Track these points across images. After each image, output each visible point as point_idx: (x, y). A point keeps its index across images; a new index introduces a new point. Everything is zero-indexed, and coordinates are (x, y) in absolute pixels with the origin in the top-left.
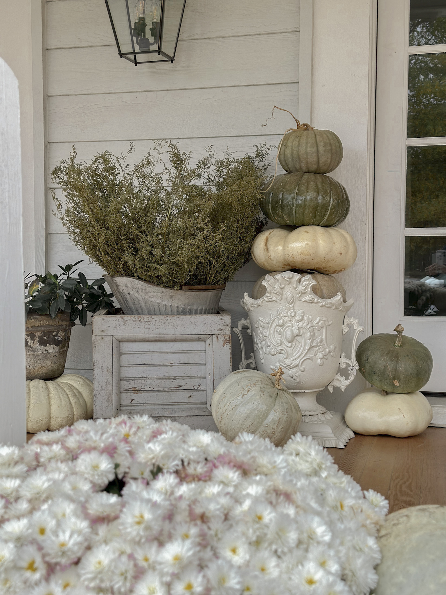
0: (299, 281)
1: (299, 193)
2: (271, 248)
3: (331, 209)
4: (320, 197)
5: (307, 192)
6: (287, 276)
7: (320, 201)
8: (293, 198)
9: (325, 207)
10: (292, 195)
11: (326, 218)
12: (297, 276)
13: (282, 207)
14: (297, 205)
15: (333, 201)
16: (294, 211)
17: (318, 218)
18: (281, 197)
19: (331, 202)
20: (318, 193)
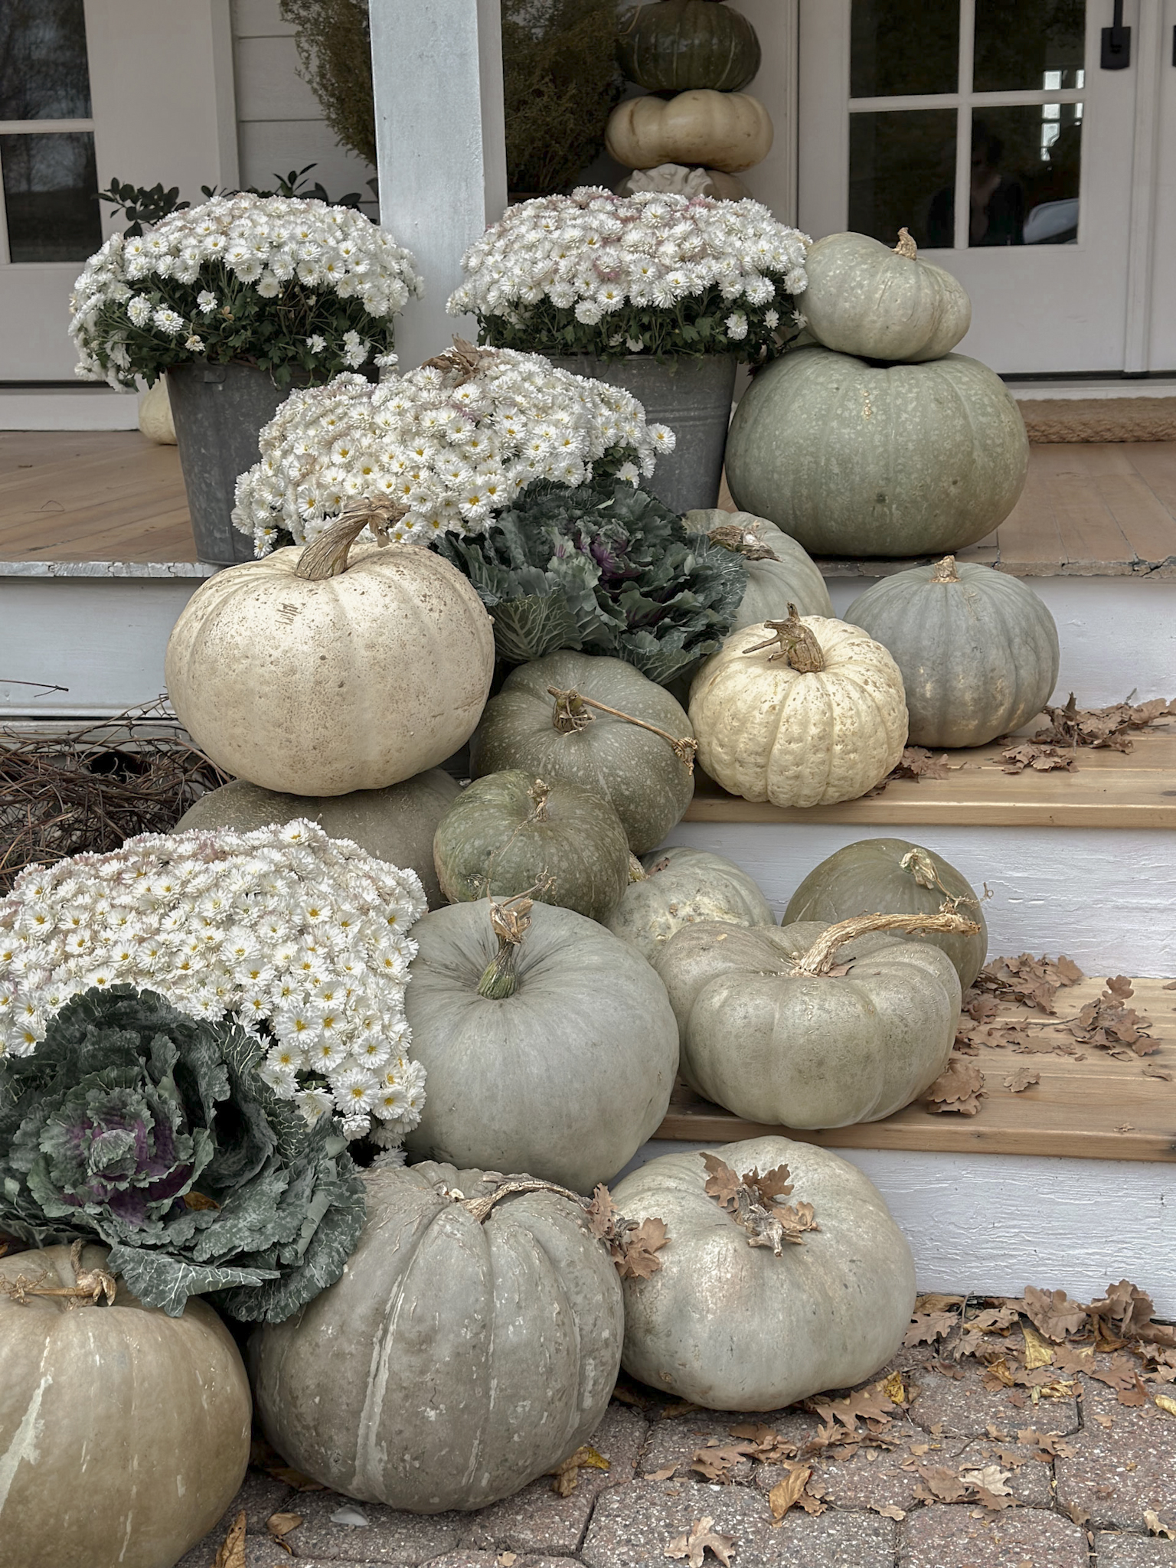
0: (686, 179)
1: (681, 35)
2: (641, 129)
3: (734, 61)
4: (715, 41)
5: (695, 32)
6: (667, 171)
7: (715, 47)
8: (673, 43)
9: (724, 56)
10: (671, 38)
11: (724, 76)
12: (683, 171)
13: (656, 58)
14: (681, 55)
15: (736, 47)
16: (675, 65)
17: (712, 76)
18: (653, 40)
19: (733, 49)
20: (712, 33)
